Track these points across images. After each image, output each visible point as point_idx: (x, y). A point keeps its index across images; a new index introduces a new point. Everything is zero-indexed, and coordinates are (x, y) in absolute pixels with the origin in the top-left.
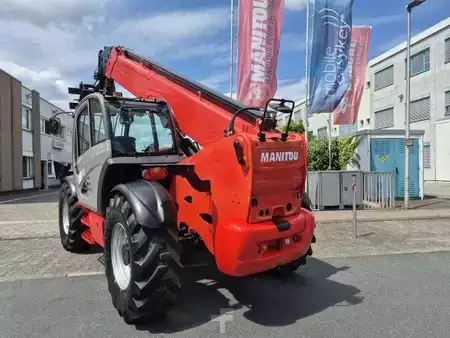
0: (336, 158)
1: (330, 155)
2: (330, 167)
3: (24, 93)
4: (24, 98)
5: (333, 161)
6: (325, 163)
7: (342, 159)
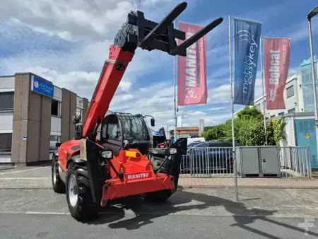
0: (272, 135)
1: (266, 133)
2: (266, 142)
3: (78, 100)
4: (78, 103)
5: (268, 138)
6: (261, 140)
7: (276, 135)
